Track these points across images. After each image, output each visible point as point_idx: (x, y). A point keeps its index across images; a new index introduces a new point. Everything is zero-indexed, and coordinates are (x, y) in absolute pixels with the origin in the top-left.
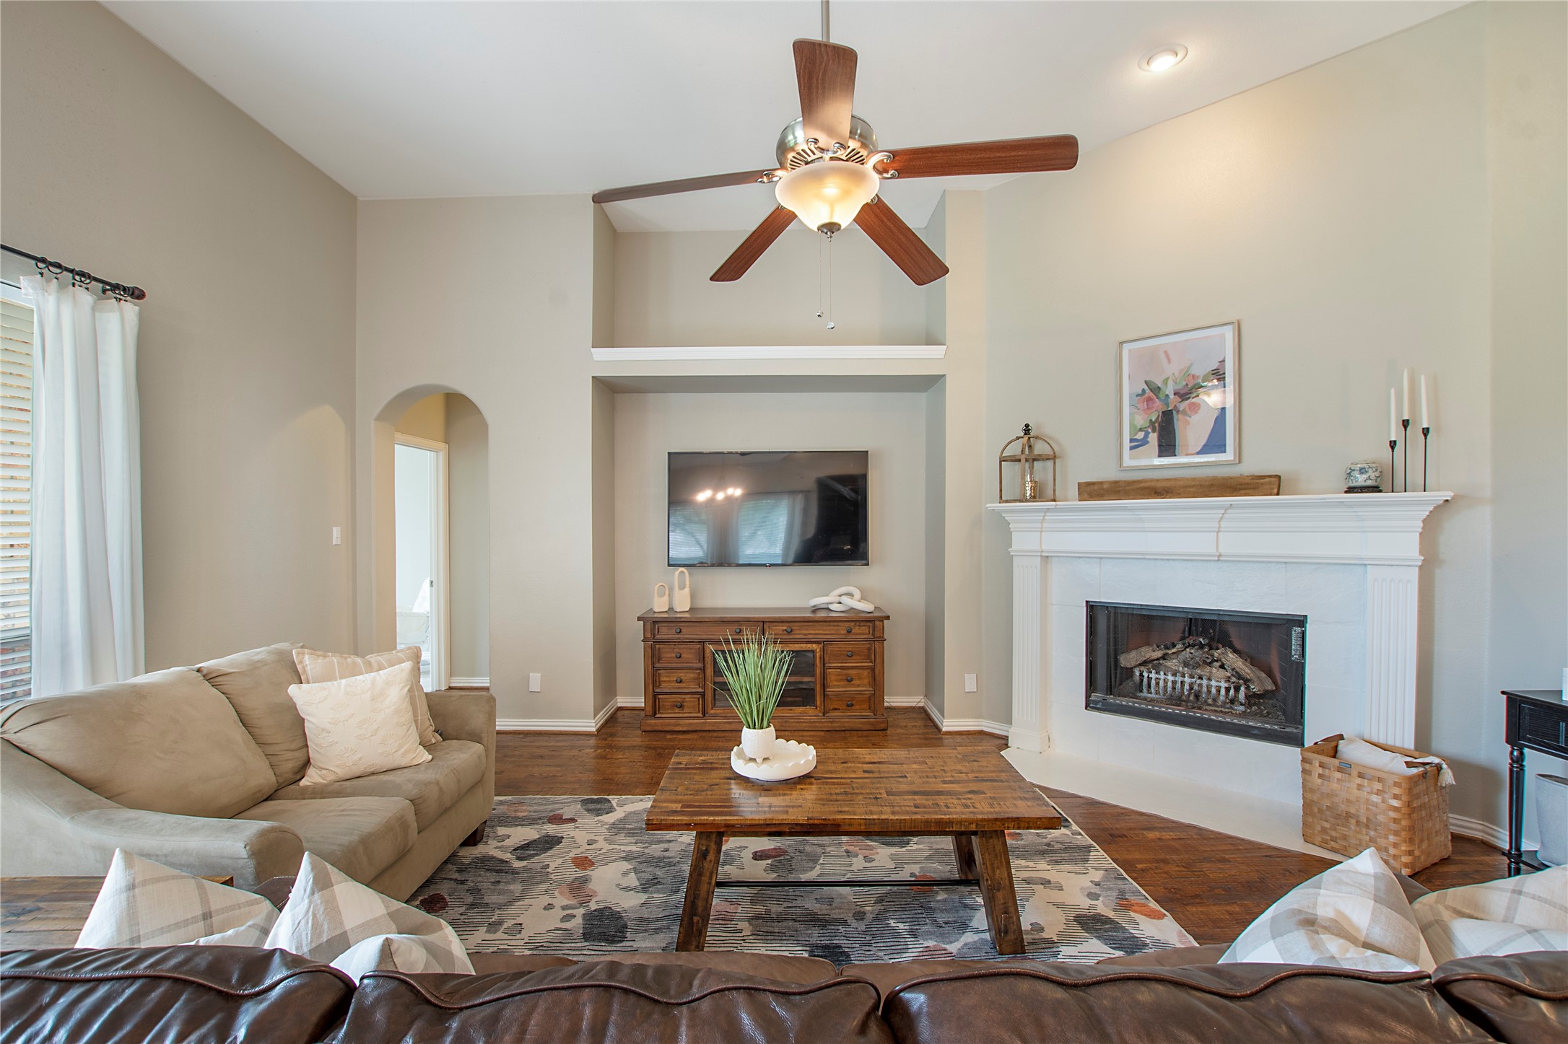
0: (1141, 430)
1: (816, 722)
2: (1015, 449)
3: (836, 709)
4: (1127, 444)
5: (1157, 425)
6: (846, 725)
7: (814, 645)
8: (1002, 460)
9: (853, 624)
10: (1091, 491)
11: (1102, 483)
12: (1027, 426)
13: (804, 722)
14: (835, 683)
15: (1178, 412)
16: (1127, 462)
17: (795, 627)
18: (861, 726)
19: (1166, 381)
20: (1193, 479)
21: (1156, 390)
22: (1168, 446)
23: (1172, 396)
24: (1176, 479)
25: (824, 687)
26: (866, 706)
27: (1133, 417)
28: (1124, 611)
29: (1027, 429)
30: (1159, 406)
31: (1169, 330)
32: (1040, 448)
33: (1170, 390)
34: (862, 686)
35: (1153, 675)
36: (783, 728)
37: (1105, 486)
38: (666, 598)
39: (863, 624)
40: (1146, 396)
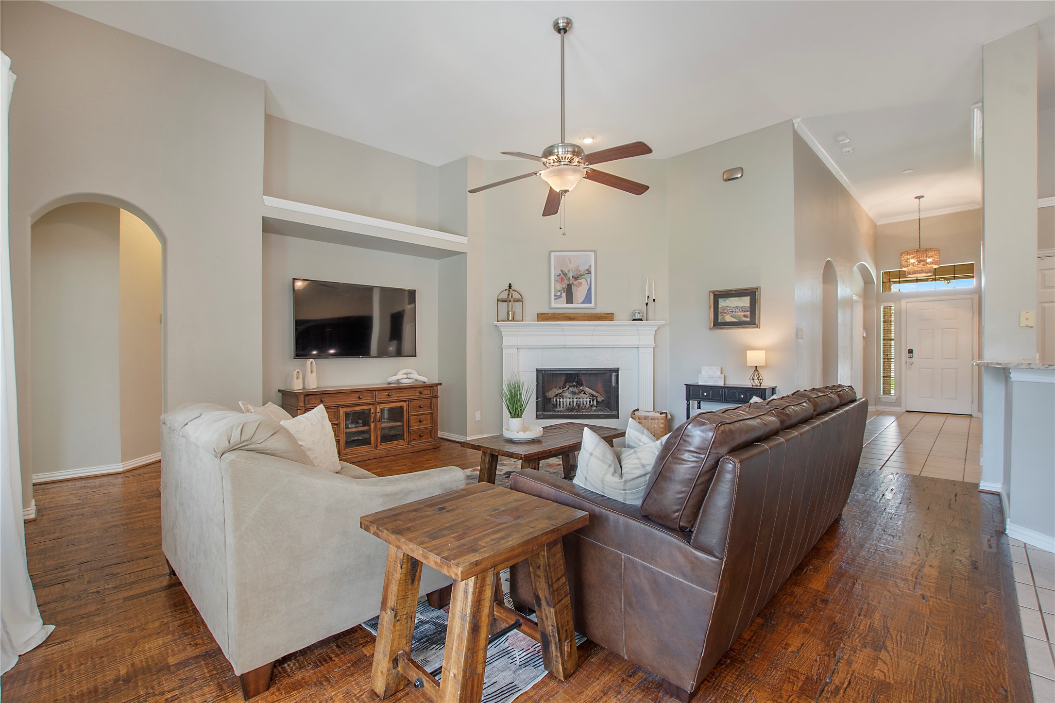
0: (559, 291)
1: (404, 449)
2: (504, 296)
3: (414, 439)
4: (553, 297)
5: (565, 290)
6: (421, 447)
7: (403, 403)
8: (498, 300)
9: (423, 389)
10: (542, 317)
11: (548, 314)
12: (510, 284)
13: (398, 450)
14: (414, 424)
15: (574, 285)
16: (553, 305)
17: (392, 393)
18: (427, 447)
19: (569, 271)
20: (585, 314)
21: (565, 275)
22: (570, 300)
23: (571, 278)
24: (578, 313)
25: (409, 427)
26: (429, 436)
27: (556, 286)
28: (549, 372)
29: (510, 286)
30: (566, 282)
31: (571, 250)
32: (516, 296)
33: (570, 275)
34: (426, 424)
35: (561, 400)
36: (388, 455)
37: (549, 315)
38: (301, 380)
39: (427, 388)
40: (561, 277)
